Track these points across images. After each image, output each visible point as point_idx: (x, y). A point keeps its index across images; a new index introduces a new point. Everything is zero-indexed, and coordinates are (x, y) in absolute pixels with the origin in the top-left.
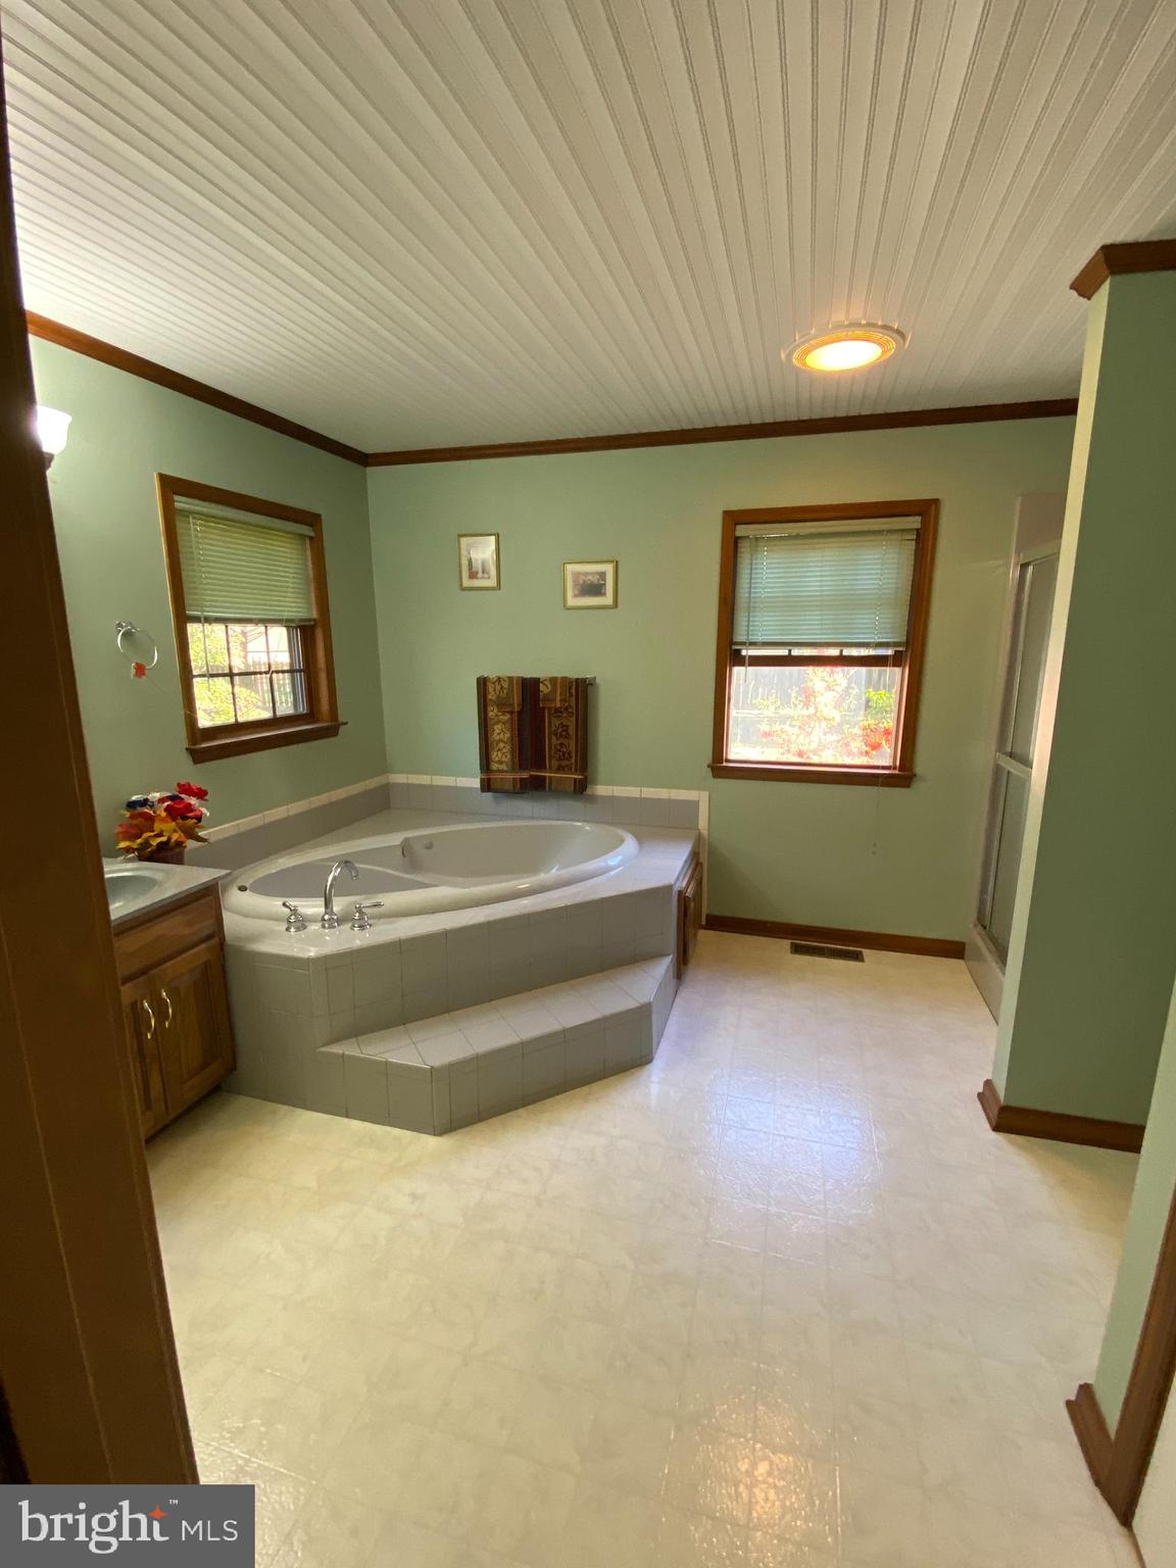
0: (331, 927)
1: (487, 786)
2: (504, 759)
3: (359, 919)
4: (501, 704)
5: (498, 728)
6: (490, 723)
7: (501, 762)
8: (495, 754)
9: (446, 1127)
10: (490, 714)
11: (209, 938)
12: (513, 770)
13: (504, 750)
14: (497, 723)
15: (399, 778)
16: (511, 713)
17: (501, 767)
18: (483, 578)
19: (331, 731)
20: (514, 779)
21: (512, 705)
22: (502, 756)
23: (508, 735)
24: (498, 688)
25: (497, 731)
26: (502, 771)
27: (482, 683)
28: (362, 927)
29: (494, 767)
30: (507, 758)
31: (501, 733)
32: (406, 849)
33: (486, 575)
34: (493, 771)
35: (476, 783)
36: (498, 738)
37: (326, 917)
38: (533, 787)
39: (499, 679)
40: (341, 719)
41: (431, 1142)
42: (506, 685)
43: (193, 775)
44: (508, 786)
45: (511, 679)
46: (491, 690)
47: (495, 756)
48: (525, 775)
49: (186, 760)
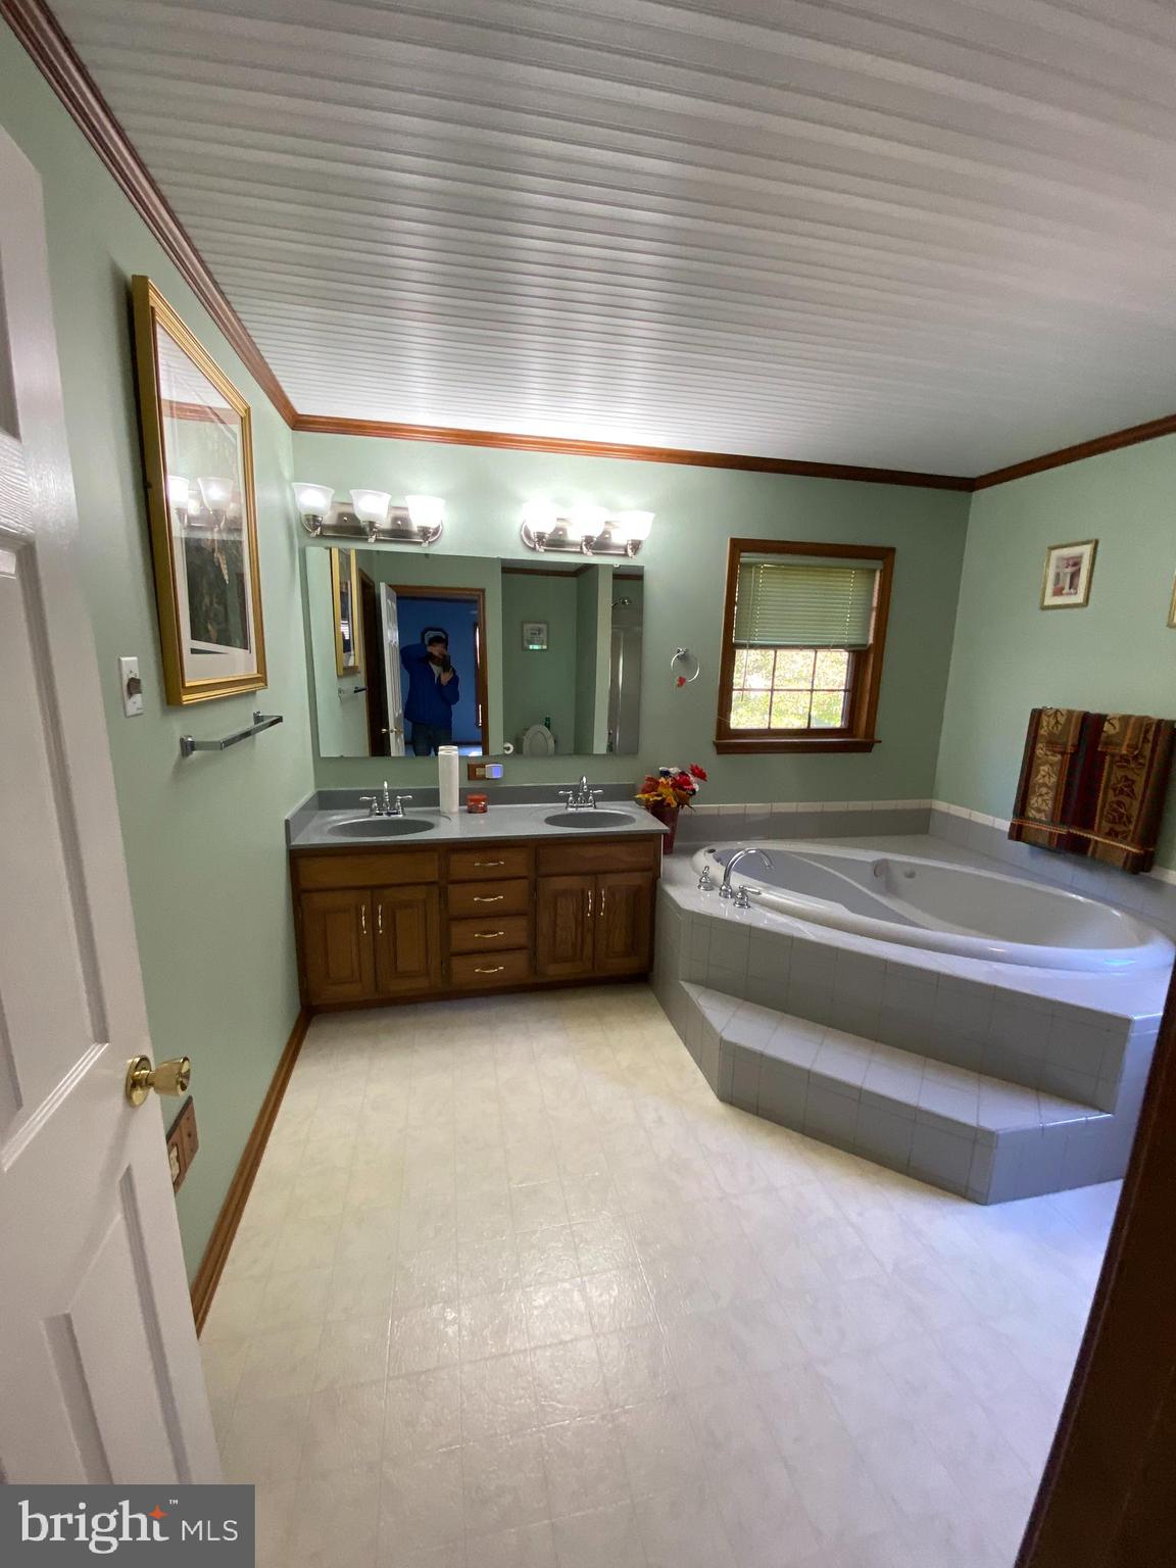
0: (726, 897)
1: (1017, 833)
2: (1044, 807)
3: (743, 899)
4: (1052, 743)
5: (1044, 769)
6: (1037, 762)
7: (1039, 810)
8: (1035, 799)
9: (728, 1098)
10: (1039, 752)
12: (1052, 822)
13: (1046, 797)
14: (1044, 764)
15: (940, 805)
16: (1063, 754)
17: (1038, 816)
18: (1070, 594)
19: (866, 747)
20: (1051, 833)
21: (1065, 745)
22: (1042, 804)
23: (1054, 779)
24: (1053, 722)
25: (1042, 773)
26: (1040, 821)
27: (1037, 716)
28: (742, 905)
29: (1032, 813)
30: (1048, 807)
31: (1047, 775)
32: (880, 868)
33: (1072, 591)
34: (1029, 818)
35: (1005, 825)
36: (1041, 781)
37: (724, 888)
38: (1073, 848)
39: (1057, 711)
40: (877, 737)
41: (711, 1099)
42: (1062, 720)
44: (1043, 840)
45: (1070, 713)
46: (1045, 724)
47: (1034, 801)
48: (1064, 831)
49: (712, 750)
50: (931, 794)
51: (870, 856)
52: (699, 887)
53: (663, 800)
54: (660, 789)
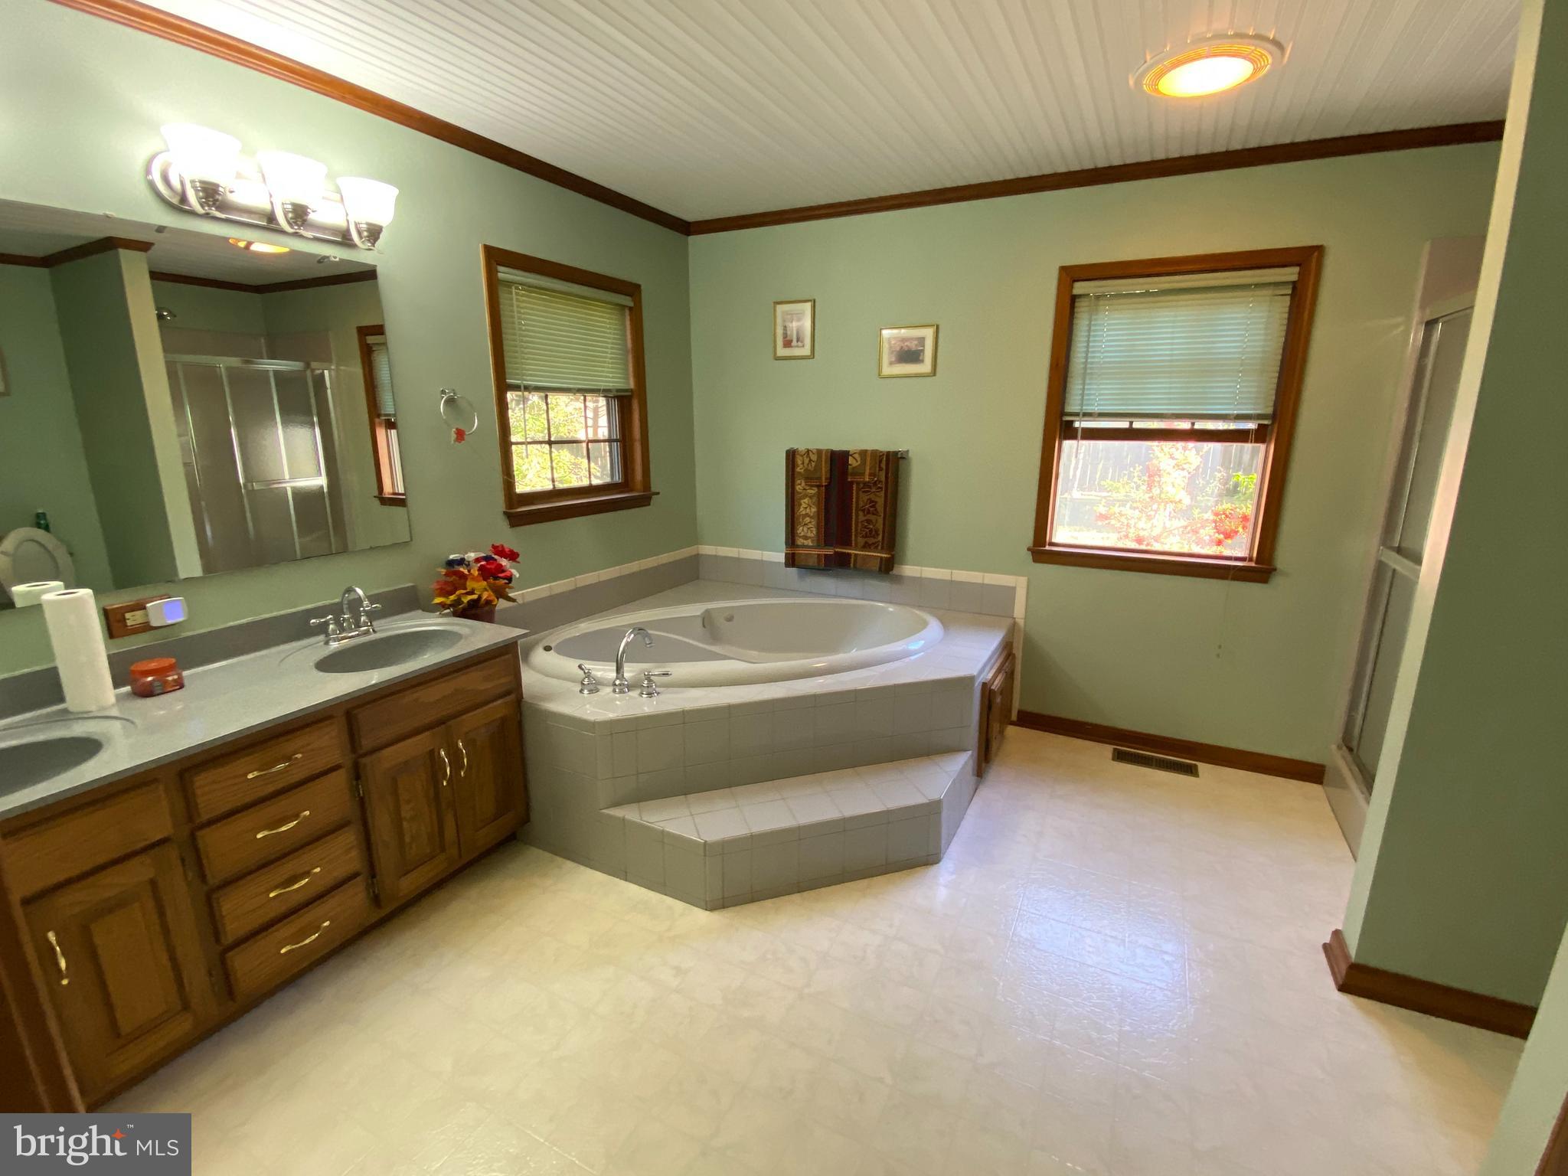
0: (622, 692)
1: (791, 561)
2: (809, 534)
3: (647, 686)
4: (809, 478)
5: (805, 501)
6: (797, 497)
7: (806, 538)
8: (801, 528)
9: (719, 903)
10: (798, 488)
11: (508, 693)
12: (818, 546)
13: (810, 526)
14: (806, 496)
15: (707, 550)
16: (818, 487)
17: (806, 542)
18: (797, 346)
19: (644, 500)
20: (819, 555)
21: (820, 478)
22: (808, 531)
23: (814, 510)
24: (807, 461)
25: (804, 505)
26: (807, 547)
27: (791, 456)
28: (650, 694)
29: (800, 541)
30: (813, 533)
31: (808, 508)
32: (707, 619)
33: (799, 344)
34: (798, 546)
35: (781, 557)
36: (804, 513)
37: (618, 682)
38: (837, 564)
39: (808, 451)
40: (654, 489)
41: (701, 916)
42: (814, 457)
43: (509, 538)
44: (812, 562)
45: (819, 452)
46: (800, 462)
47: (801, 530)
48: (830, 551)
49: (504, 524)
50: (695, 539)
51: (695, 610)
52: (581, 691)
53: (480, 597)
54: (470, 585)
